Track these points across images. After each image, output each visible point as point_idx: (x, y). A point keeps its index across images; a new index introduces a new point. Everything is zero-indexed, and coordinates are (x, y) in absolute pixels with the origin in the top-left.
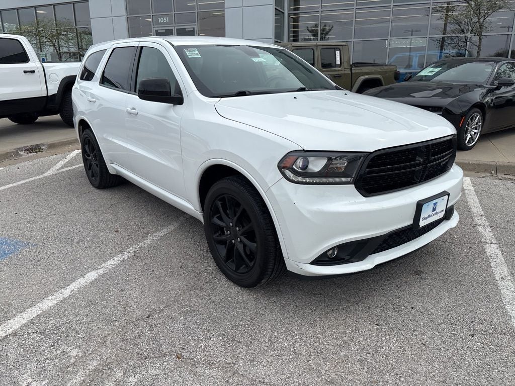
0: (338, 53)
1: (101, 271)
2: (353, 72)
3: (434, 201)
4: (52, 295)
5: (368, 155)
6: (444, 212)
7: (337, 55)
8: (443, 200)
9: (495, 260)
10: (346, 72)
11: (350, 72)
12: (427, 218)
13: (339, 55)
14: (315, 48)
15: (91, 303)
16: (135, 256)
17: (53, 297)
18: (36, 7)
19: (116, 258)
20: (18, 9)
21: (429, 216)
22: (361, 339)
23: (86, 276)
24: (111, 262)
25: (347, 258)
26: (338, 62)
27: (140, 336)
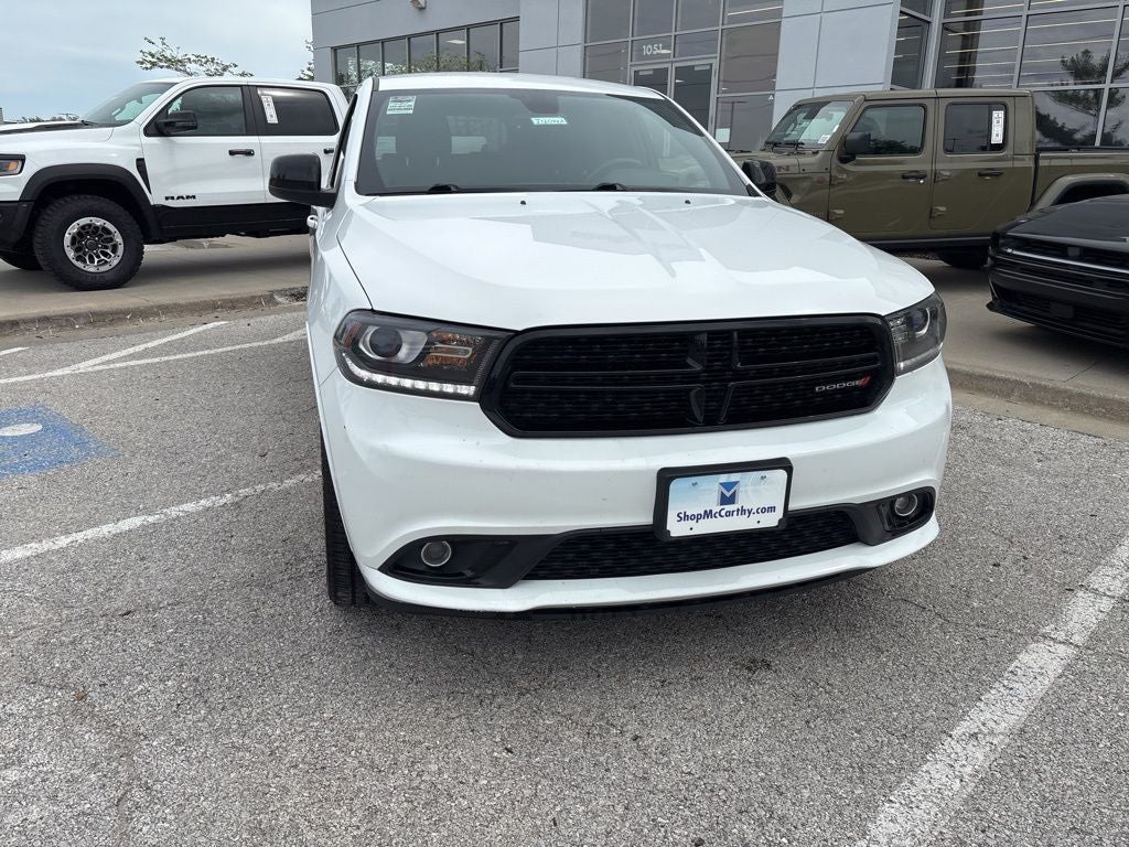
0: (998, 116)
1: (151, 519)
2: (1042, 163)
3: (724, 478)
4: (40, 541)
5: (512, 337)
6: (779, 514)
7: (994, 121)
8: (763, 478)
9: (1016, 685)
10: (1018, 164)
11: (1032, 165)
12: (697, 518)
13: (1002, 121)
14: (930, 104)
15: (75, 568)
16: (237, 505)
17: (37, 545)
18: (438, 33)
19: (203, 502)
20: (409, 37)
21: (708, 514)
22: (434, 768)
23: (120, 523)
24: (189, 507)
25: (469, 573)
26: (997, 138)
27: (72, 643)
